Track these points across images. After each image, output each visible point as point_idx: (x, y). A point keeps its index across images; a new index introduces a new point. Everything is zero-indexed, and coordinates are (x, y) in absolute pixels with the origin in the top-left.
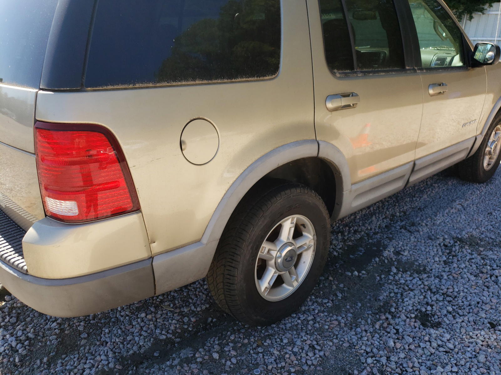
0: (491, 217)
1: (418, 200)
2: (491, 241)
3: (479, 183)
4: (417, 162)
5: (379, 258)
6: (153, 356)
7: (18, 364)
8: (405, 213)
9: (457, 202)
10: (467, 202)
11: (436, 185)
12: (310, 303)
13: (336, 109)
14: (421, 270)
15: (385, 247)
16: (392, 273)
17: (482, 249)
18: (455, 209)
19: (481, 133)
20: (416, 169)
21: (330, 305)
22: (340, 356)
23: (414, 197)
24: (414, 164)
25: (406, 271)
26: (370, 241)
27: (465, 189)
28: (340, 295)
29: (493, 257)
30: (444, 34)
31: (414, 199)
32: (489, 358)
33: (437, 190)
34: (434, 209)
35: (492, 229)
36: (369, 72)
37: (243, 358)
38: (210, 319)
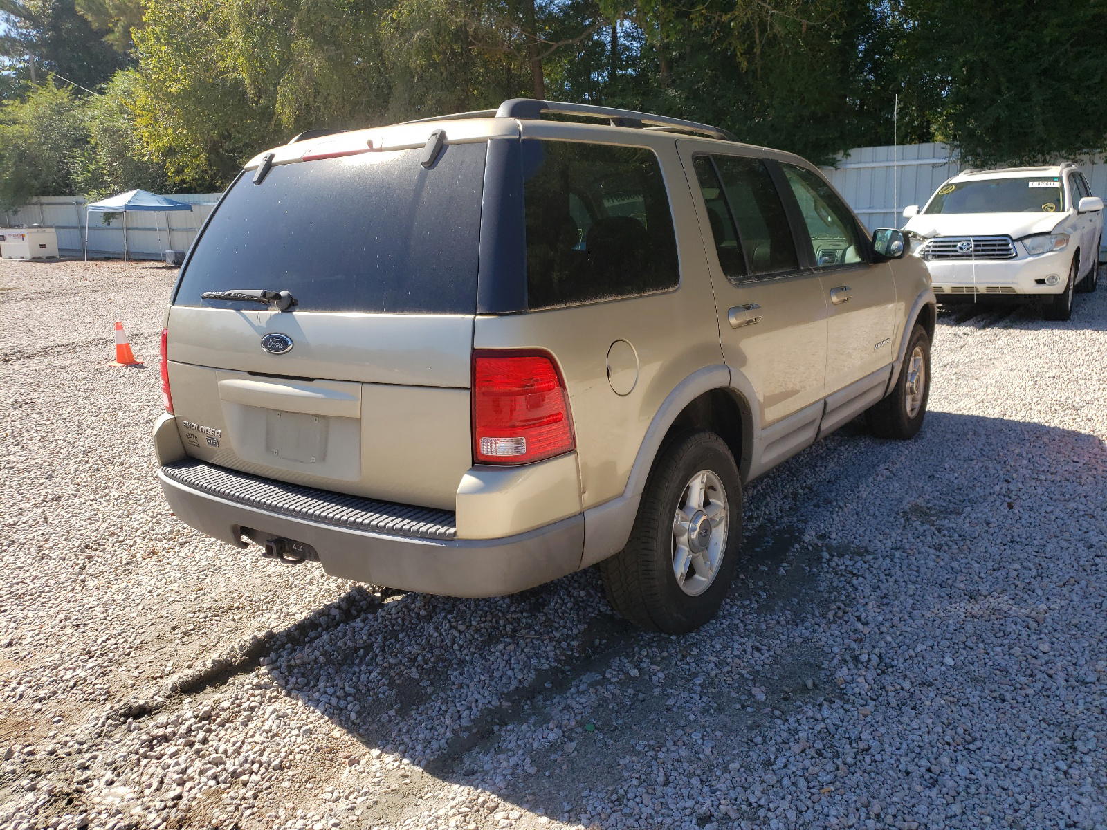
0: (935, 480)
1: (823, 469)
2: (942, 509)
3: (905, 439)
4: (828, 400)
5: (799, 544)
6: (545, 689)
7: (358, 721)
8: (811, 489)
9: (882, 466)
10: (895, 466)
11: (843, 448)
12: (728, 607)
13: (739, 326)
14: (862, 552)
15: (802, 532)
16: (824, 560)
17: (934, 519)
18: (882, 475)
19: (898, 359)
20: (828, 410)
21: (754, 605)
22: (796, 652)
23: (816, 466)
24: (825, 404)
25: (843, 556)
26: (777, 527)
27: (887, 449)
28: (764, 595)
29: (951, 525)
30: (829, 219)
31: (817, 469)
32: (977, 627)
33: (846, 455)
34: (851, 479)
35: (940, 496)
36: (764, 277)
37: (671, 671)
38: (597, 641)
